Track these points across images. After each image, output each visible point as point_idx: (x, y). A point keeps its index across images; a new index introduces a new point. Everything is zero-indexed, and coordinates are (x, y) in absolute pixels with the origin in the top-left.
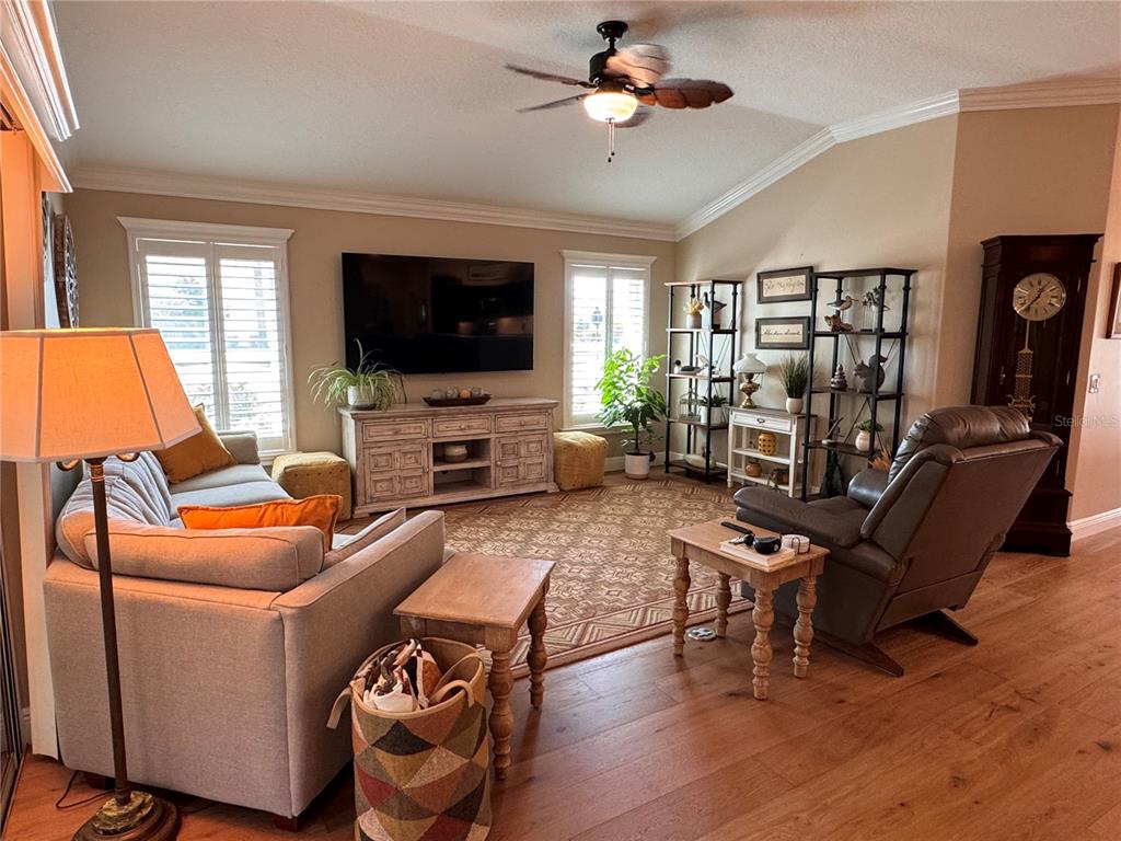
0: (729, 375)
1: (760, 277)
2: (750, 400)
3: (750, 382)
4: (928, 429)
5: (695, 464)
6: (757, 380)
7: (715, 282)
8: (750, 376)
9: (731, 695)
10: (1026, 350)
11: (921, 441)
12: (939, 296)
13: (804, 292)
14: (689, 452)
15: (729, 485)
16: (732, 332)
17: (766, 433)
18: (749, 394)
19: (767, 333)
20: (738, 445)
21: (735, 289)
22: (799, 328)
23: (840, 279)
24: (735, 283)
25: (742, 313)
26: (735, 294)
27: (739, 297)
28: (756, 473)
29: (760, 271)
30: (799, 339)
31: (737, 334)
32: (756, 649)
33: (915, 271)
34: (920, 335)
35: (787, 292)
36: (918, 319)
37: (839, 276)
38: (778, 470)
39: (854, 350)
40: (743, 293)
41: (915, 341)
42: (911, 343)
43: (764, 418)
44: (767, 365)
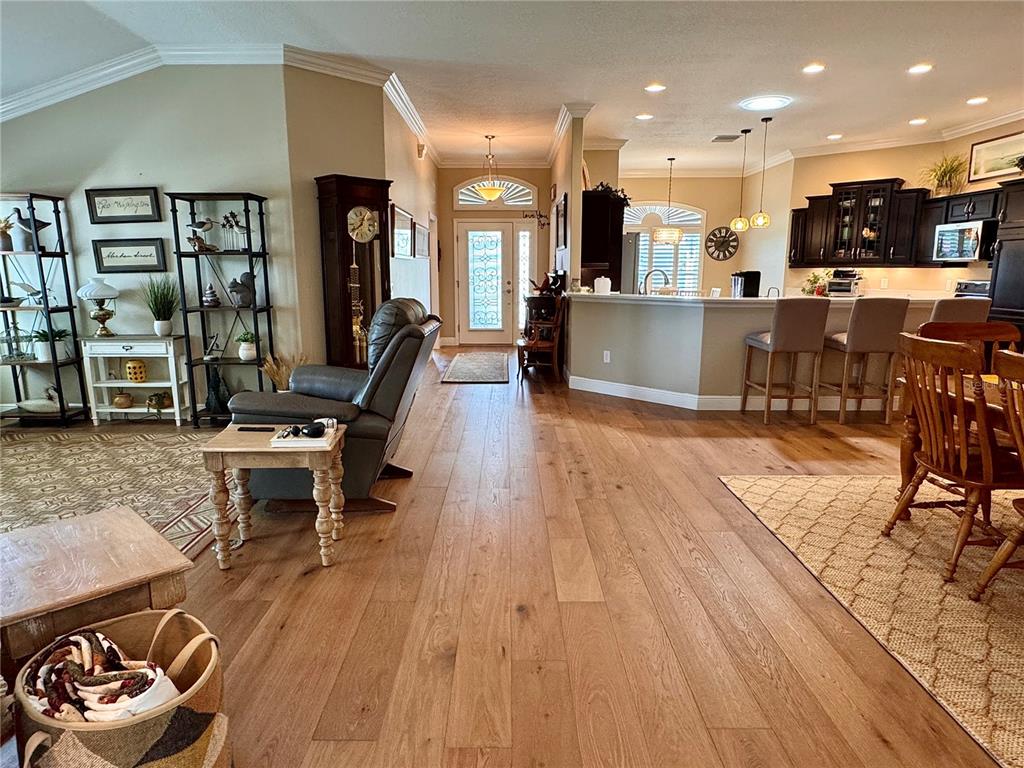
0: (67, 304)
1: (91, 194)
2: (105, 328)
3: (101, 309)
4: (397, 314)
5: (39, 410)
6: (109, 306)
7: (33, 196)
8: (100, 303)
9: (306, 574)
10: (354, 266)
11: (394, 325)
12: (290, 222)
13: (151, 213)
14: (19, 400)
15: (96, 423)
16: (62, 255)
17: (132, 359)
18: (103, 322)
19: (111, 256)
20: (98, 378)
21: (56, 206)
22: (152, 250)
23: (192, 202)
24: (55, 200)
25: (70, 234)
26: (57, 212)
27: (62, 216)
28: (129, 403)
29: (88, 188)
30: (153, 261)
31: (68, 258)
32: (322, 523)
33: (266, 199)
34: (277, 255)
35: (129, 212)
36: (274, 242)
37: (191, 198)
38: (155, 395)
39: (217, 271)
40: (67, 211)
41: (274, 259)
42: (271, 261)
43: (131, 344)
44: (118, 289)
